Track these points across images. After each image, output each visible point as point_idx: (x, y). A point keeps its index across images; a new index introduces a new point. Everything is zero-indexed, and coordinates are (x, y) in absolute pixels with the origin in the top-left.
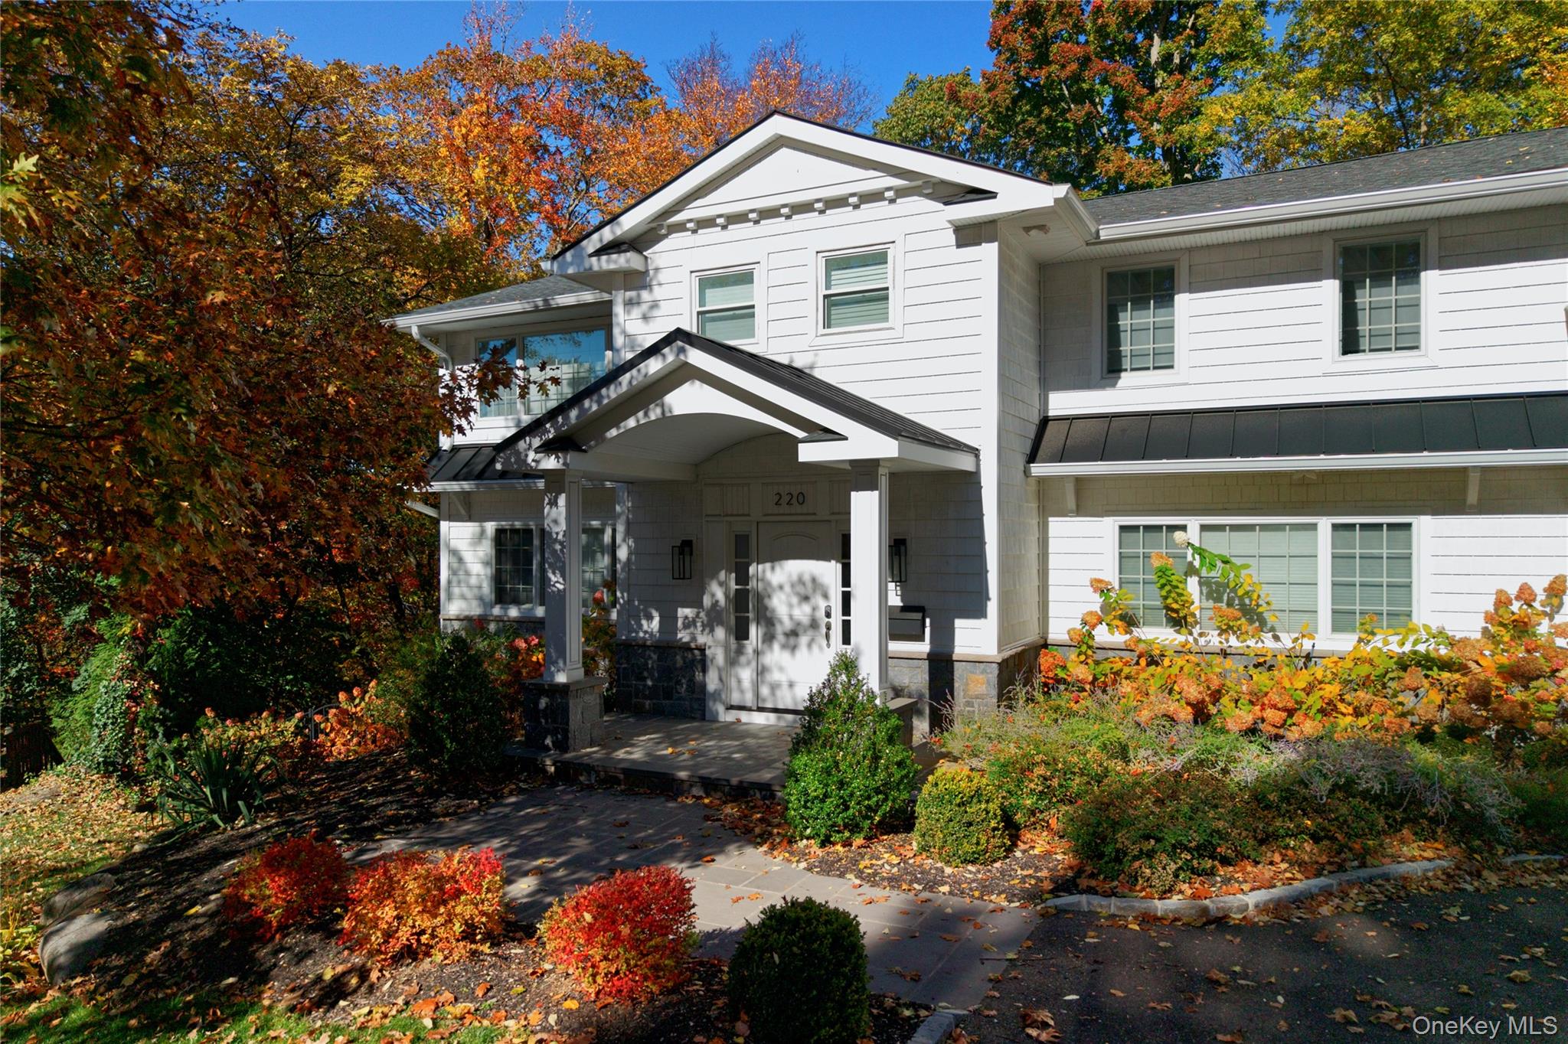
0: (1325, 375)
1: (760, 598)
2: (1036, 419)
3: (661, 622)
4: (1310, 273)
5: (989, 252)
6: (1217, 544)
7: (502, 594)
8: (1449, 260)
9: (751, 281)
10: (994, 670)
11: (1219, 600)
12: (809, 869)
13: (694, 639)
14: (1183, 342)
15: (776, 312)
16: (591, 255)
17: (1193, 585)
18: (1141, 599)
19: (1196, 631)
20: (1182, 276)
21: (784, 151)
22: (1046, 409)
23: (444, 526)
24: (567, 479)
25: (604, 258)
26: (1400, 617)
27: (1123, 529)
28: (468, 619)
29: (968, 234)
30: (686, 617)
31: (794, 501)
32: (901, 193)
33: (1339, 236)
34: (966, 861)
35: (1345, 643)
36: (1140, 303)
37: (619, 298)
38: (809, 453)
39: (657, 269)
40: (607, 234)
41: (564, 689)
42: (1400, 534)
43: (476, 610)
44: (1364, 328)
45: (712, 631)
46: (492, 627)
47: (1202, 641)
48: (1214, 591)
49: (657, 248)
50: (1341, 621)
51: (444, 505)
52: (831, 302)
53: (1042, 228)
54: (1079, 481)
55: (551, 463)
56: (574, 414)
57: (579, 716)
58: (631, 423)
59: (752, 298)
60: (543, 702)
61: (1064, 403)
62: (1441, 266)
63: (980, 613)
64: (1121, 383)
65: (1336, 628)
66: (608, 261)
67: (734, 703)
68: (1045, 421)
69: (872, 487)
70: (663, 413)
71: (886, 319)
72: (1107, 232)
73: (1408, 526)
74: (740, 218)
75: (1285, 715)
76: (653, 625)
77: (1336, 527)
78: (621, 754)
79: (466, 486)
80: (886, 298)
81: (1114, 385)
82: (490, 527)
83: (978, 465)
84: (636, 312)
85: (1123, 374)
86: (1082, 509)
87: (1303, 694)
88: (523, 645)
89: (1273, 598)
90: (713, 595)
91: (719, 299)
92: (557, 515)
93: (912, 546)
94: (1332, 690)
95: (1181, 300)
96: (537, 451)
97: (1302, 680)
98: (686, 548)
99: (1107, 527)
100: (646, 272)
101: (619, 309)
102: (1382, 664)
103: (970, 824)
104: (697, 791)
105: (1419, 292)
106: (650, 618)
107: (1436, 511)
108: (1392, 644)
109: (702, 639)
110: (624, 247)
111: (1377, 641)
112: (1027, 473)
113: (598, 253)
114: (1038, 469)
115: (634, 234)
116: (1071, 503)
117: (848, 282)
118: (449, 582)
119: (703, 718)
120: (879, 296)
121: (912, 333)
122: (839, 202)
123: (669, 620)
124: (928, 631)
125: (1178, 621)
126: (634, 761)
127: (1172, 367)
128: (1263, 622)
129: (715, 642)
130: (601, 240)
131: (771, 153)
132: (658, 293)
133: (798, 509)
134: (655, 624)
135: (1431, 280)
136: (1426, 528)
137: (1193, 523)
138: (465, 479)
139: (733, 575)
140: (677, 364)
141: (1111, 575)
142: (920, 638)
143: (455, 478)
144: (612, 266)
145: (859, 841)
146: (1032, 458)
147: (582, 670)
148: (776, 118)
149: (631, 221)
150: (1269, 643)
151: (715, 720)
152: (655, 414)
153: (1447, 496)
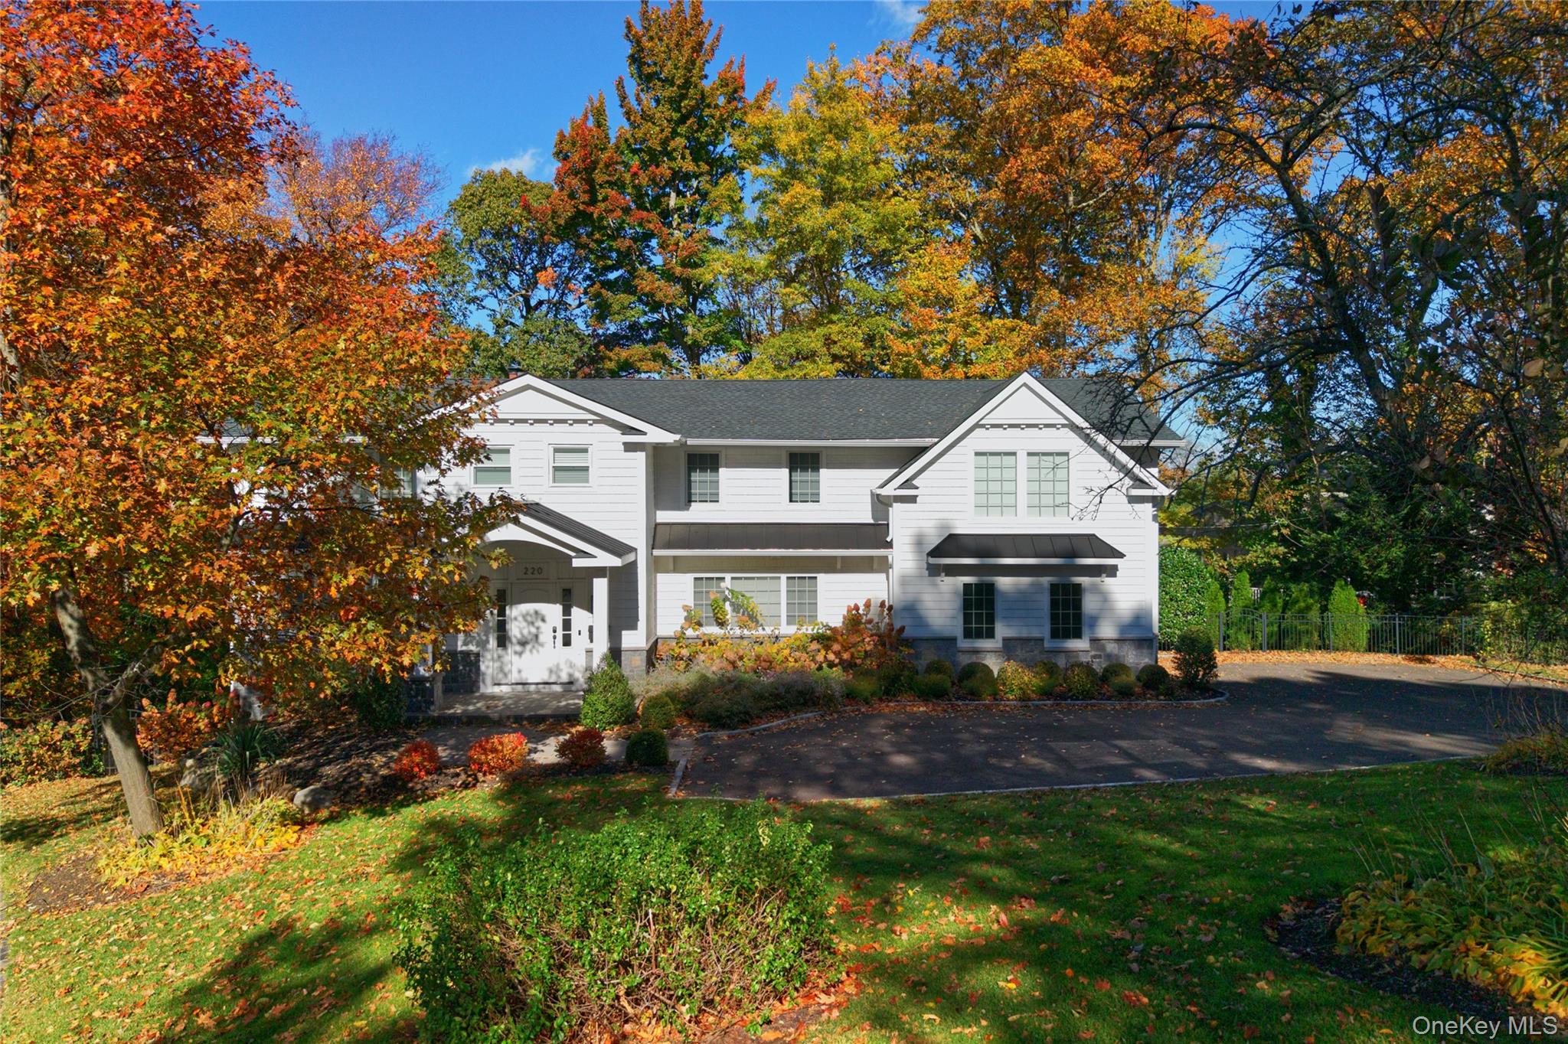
0: (782, 511)
1: (506, 624)
4: (775, 464)
5: (641, 457)
6: (740, 586)
8: (831, 466)
9: (510, 454)
10: (644, 654)
11: (739, 612)
13: (470, 649)
14: (723, 491)
17: (728, 607)
18: (705, 613)
19: (729, 628)
20: (723, 459)
21: (530, 391)
22: (657, 520)
26: (813, 617)
27: (696, 579)
29: (630, 447)
31: (536, 572)
32: (595, 422)
33: (788, 452)
34: (663, 728)
35: (791, 630)
36: (703, 470)
38: (577, 563)
42: (813, 581)
44: (798, 491)
47: (732, 632)
48: (736, 608)
50: (791, 620)
52: (556, 469)
54: (675, 558)
59: (508, 461)
61: (663, 516)
62: (828, 467)
63: (633, 626)
64: (691, 508)
65: (789, 623)
67: (497, 681)
68: (657, 525)
69: (604, 576)
71: (587, 483)
72: (690, 442)
73: (816, 578)
74: (504, 421)
77: (788, 578)
80: (588, 471)
81: (688, 509)
83: (638, 558)
85: (693, 504)
86: (675, 571)
87: (775, 654)
89: (761, 610)
94: (786, 652)
95: (722, 470)
97: (776, 647)
99: (689, 578)
102: (804, 639)
105: (819, 477)
107: (826, 572)
108: (809, 630)
109: (476, 648)
111: (804, 630)
112: (652, 556)
114: (656, 553)
116: (671, 566)
117: (566, 461)
119: (477, 691)
120: (586, 469)
121: (601, 490)
122: (562, 422)
125: (721, 624)
127: (717, 501)
128: (757, 622)
129: (485, 650)
131: (525, 392)
133: (536, 576)
135: (825, 473)
136: (822, 578)
137: (728, 576)
139: (499, 610)
141: (691, 603)
145: (616, 728)
146: (655, 548)
148: (528, 376)
150: (761, 632)
153: (830, 566)
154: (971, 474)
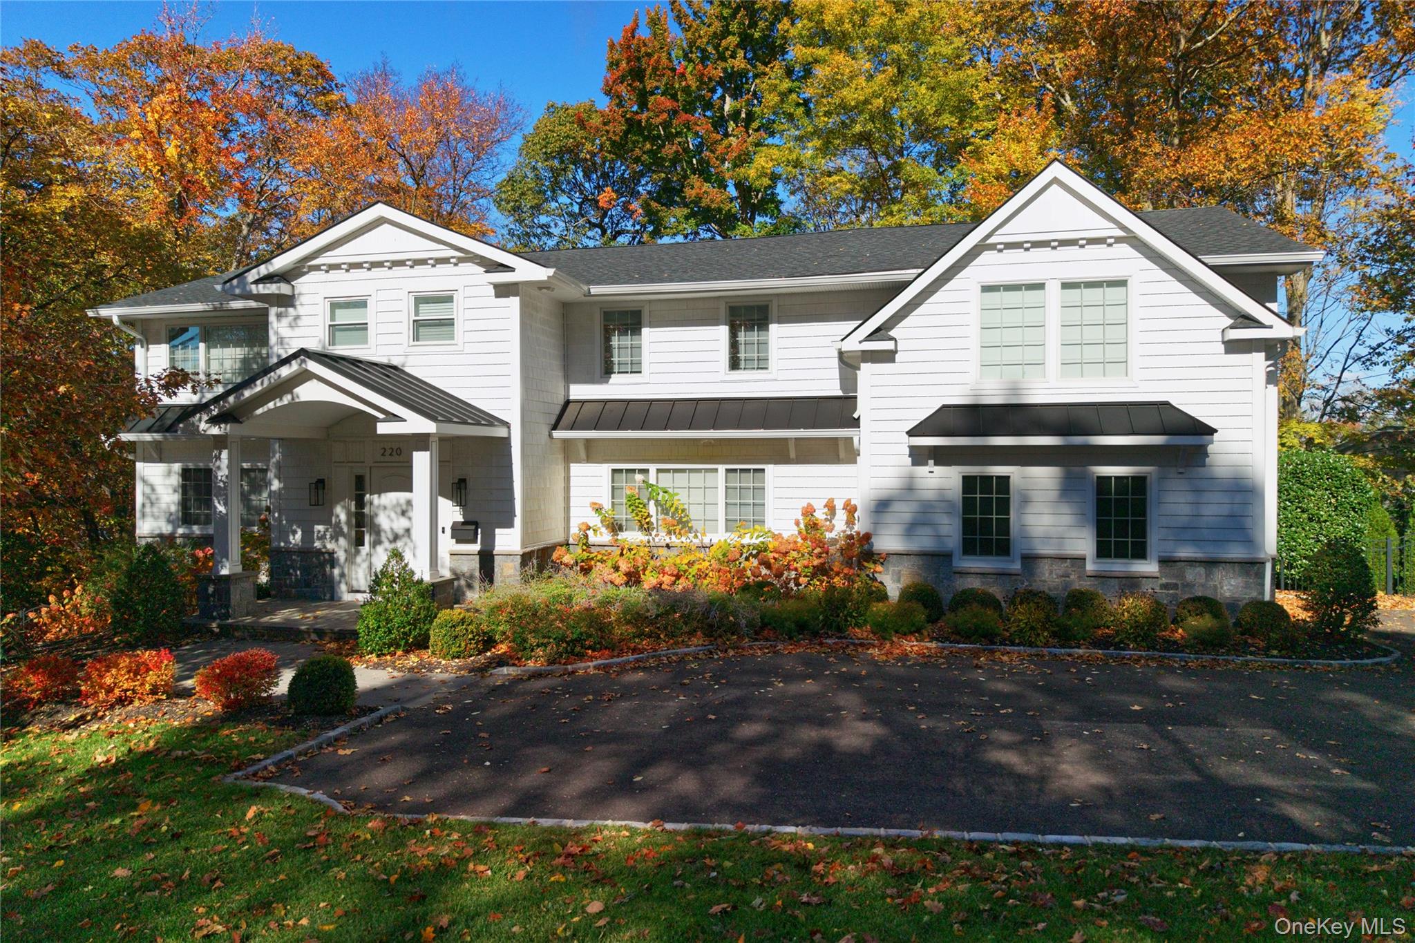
0: (722, 382)
1: (372, 517)
2: (561, 401)
3: (302, 535)
4: (712, 321)
5: (514, 302)
6: (668, 481)
7: (186, 516)
8: (784, 319)
9: (366, 307)
10: (518, 559)
11: (667, 514)
12: (367, 668)
13: (325, 547)
14: (646, 358)
15: (382, 328)
16: (252, 283)
17: (652, 506)
18: (626, 514)
19: (654, 533)
20: (645, 317)
21: (386, 226)
22: (568, 396)
23: (139, 465)
24: (229, 440)
25: (261, 286)
26: (759, 522)
27: (614, 471)
28: (161, 536)
29: (503, 291)
30: (319, 532)
31: (394, 453)
32: (461, 260)
33: (728, 300)
34: (453, 658)
35: (730, 537)
36: (623, 332)
37: (273, 311)
38: (383, 428)
39: (299, 294)
40: (263, 270)
41: (227, 578)
42: (758, 475)
43: (166, 529)
44: (742, 355)
45: (337, 540)
46: (178, 541)
47: (657, 539)
48: (663, 509)
49: (300, 280)
50: (730, 525)
51: (139, 451)
52: (418, 324)
53: (548, 288)
54: (588, 442)
55: (215, 431)
56: (231, 399)
57: (238, 596)
58: (271, 405)
59: (366, 317)
60: (211, 589)
61: (579, 392)
62: (779, 322)
63: (509, 524)
64: (611, 381)
65: (727, 529)
66: (264, 288)
67: (356, 588)
68: (568, 403)
69: (426, 449)
70: (293, 399)
71: (453, 338)
72: (595, 290)
73: (763, 470)
74: (358, 266)
75: (674, 578)
76: (297, 538)
77: (728, 471)
78: (266, 619)
79: (158, 436)
80: (453, 324)
81: (607, 382)
82: (177, 467)
83: (509, 433)
84: (285, 321)
85: (613, 376)
86: (589, 459)
87: (686, 567)
88: (201, 554)
89: (695, 513)
90: (338, 516)
91: (344, 317)
92: (223, 466)
93: (470, 484)
95: (645, 331)
96: (207, 422)
98: (321, 483)
99: (605, 469)
100: (294, 295)
101: (272, 318)
103: (456, 637)
104: (314, 637)
105: (768, 336)
106: (294, 533)
107: (776, 462)
108: (753, 538)
109: (330, 546)
110: (276, 279)
111: (746, 538)
112: (550, 436)
113: (256, 282)
114: (557, 434)
115: (284, 270)
116: (583, 454)
117: (429, 312)
118: (143, 505)
119: (332, 599)
120: (449, 323)
121: (468, 348)
122: (423, 262)
123: (308, 535)
124: (479, 536)
126: (275, 623)
127: (640, 372)
128: (690, 527)
129: (340, 548)
130: (258, 273)
131: (378, 226)
132: (301, 310)
133: (396, 458)
134: (299, 536)
135: (775, 330)
136: (771, 471)
137: (653, 468)
138: (155, 432)
139: (354, 503)
140: (301, 370)
141: (605, 500)
142: (475, 541)
143: (148, 430)
144: (267, 292)
145: (399, 652)
146: (555, 427)
147: (241, 567)
148: (380, 205)
149: (280, 263)
150: (692, 539)
151: (340, 599)
152: (287, 399)
153: (781, 454)
154: (974, 317)
